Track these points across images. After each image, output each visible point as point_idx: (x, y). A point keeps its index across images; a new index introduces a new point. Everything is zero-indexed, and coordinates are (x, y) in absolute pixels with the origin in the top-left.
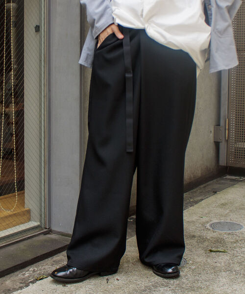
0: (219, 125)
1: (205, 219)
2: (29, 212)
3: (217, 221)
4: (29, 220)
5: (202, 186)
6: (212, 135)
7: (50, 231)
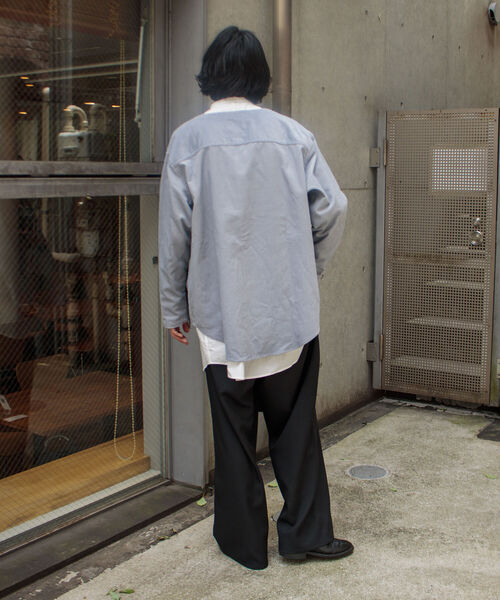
0: (372, 341)
1: (347, 462)
2: (148, 459)
3: (359, 465)
4: (149, 468)
5: (351, 415)
6: (364, 353)
7: (172, 482)
